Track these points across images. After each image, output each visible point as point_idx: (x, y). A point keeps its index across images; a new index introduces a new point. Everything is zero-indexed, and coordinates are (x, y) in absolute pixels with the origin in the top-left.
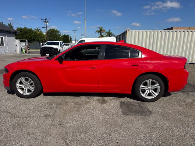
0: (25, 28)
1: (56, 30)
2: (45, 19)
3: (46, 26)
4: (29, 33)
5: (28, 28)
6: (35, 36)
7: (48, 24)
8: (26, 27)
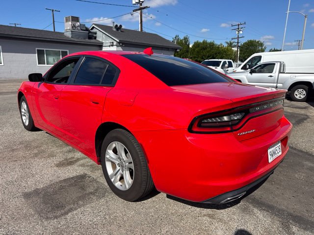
0: (204, 42)
1: (258, 42)
2: (239, 25)
3: (237, 37)
4: (208, 49)
5: (209, 41)
6: (216, 54)
7: (241, 32)
8: (206, 40)
